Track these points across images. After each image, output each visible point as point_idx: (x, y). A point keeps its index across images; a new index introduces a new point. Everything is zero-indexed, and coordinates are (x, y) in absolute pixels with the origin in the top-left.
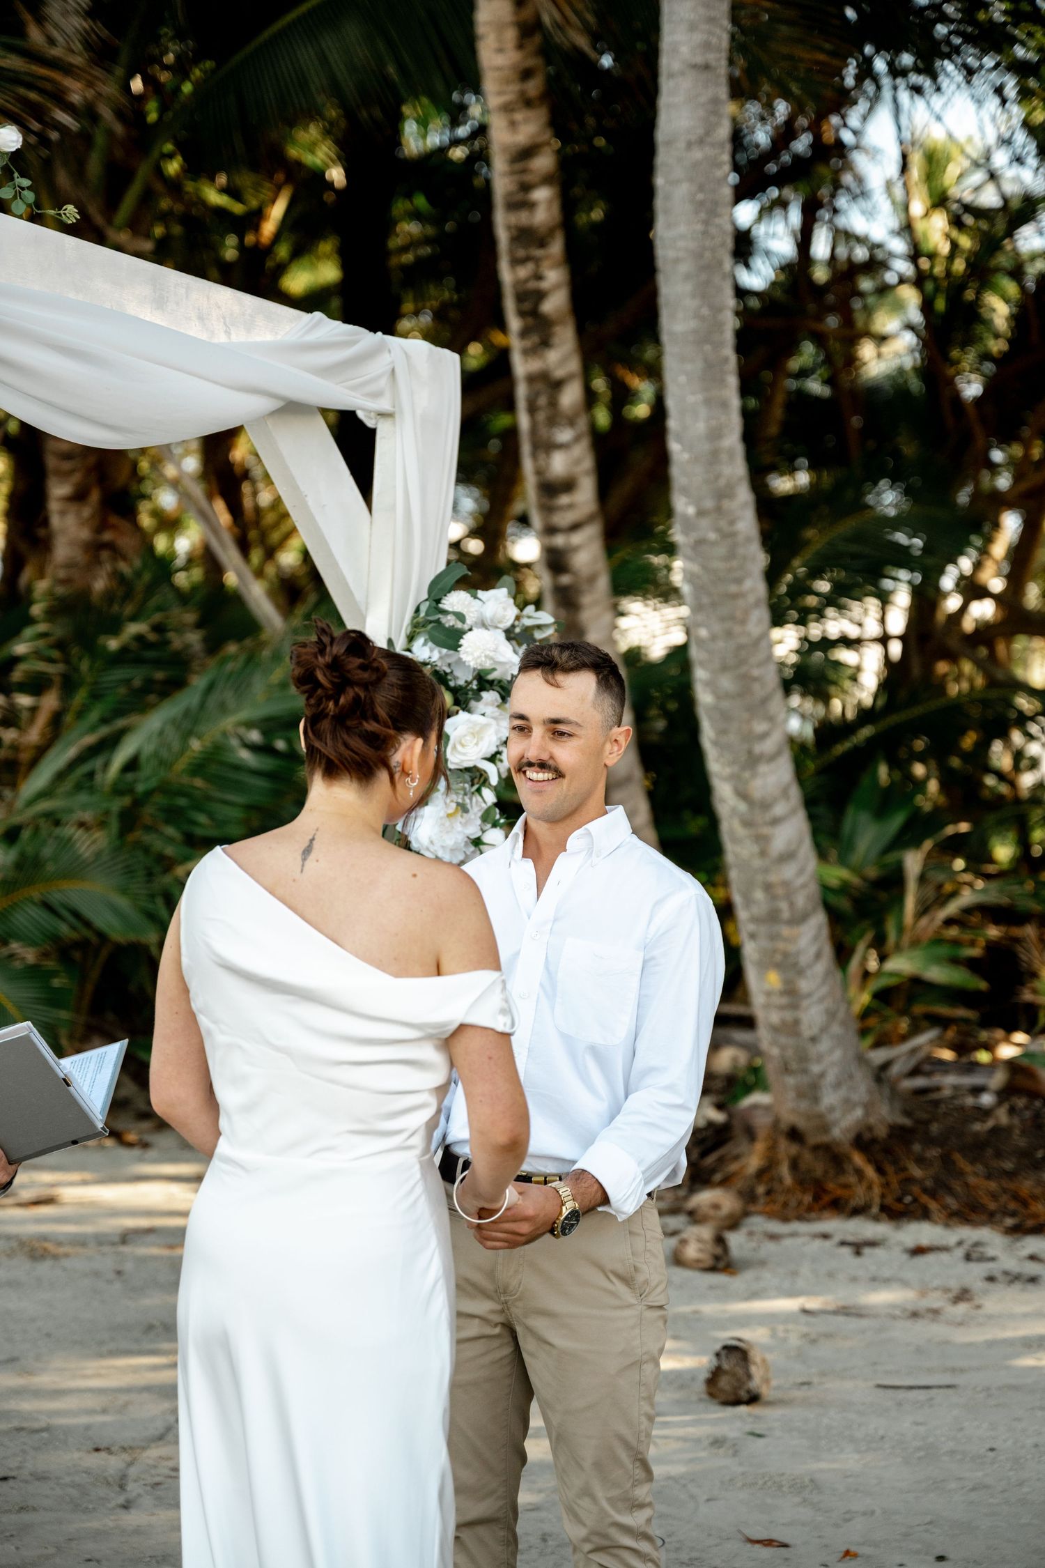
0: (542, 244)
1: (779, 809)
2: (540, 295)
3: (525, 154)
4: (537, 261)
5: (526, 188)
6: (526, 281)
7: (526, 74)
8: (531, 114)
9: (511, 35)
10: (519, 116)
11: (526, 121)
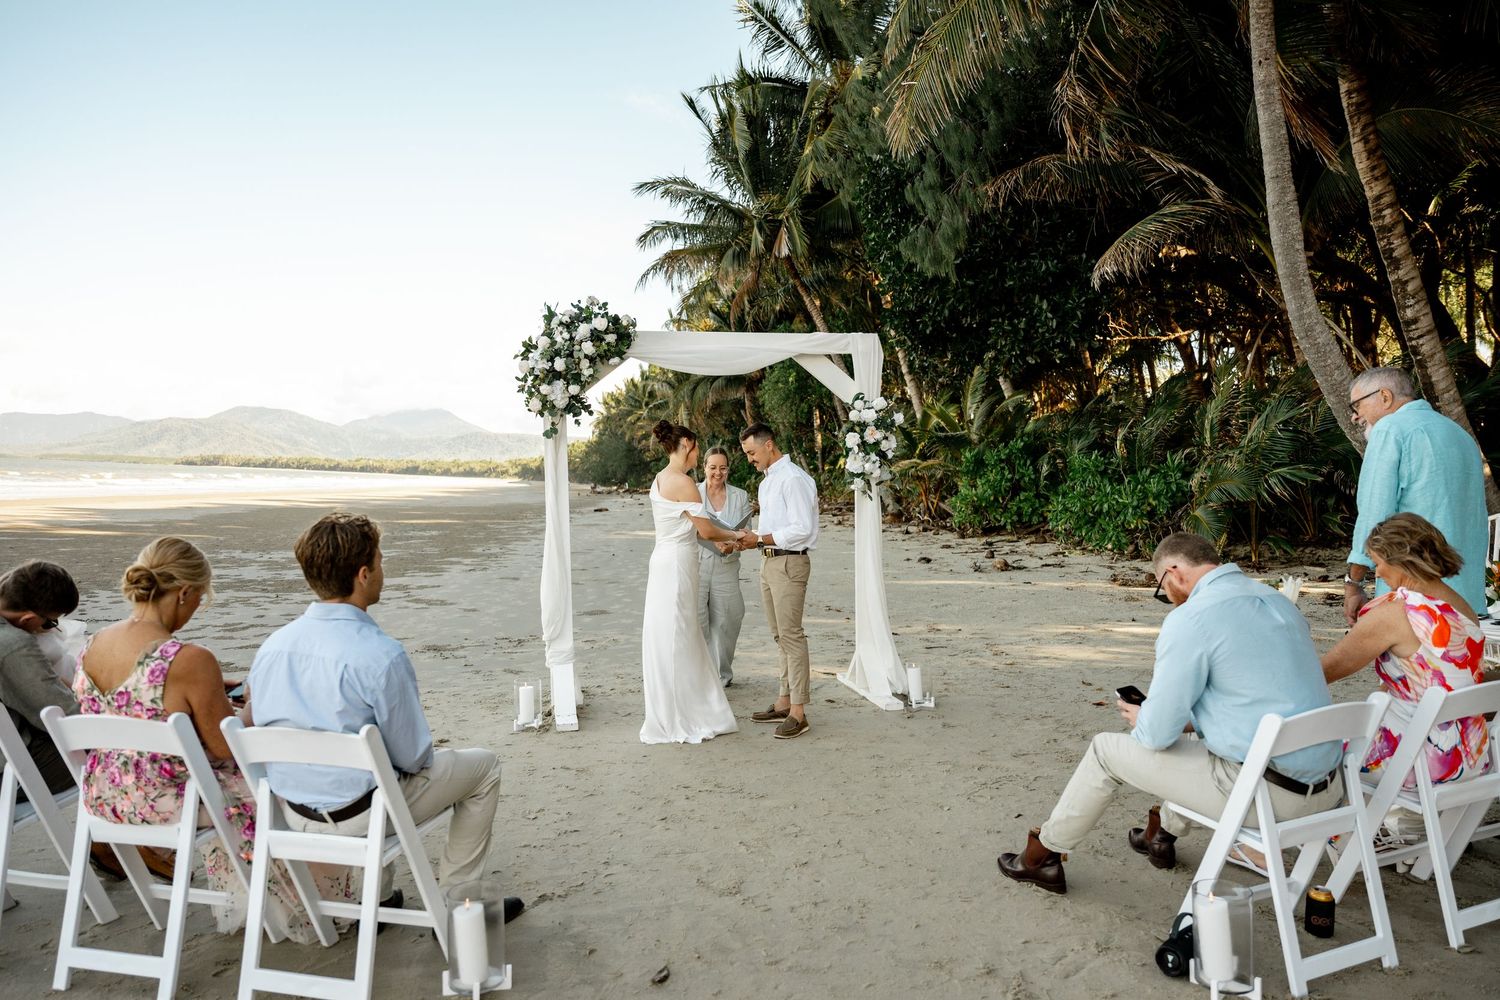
0: (1390, 231)
3: (1378, 198)
4: (1389, 238)
5: (1380, 211)
6: (1385, 246)
7: (1373, 169)
8: (1377, 183)
9: (1364, 155)
10: (1373, 185)
11: (1376, 186)
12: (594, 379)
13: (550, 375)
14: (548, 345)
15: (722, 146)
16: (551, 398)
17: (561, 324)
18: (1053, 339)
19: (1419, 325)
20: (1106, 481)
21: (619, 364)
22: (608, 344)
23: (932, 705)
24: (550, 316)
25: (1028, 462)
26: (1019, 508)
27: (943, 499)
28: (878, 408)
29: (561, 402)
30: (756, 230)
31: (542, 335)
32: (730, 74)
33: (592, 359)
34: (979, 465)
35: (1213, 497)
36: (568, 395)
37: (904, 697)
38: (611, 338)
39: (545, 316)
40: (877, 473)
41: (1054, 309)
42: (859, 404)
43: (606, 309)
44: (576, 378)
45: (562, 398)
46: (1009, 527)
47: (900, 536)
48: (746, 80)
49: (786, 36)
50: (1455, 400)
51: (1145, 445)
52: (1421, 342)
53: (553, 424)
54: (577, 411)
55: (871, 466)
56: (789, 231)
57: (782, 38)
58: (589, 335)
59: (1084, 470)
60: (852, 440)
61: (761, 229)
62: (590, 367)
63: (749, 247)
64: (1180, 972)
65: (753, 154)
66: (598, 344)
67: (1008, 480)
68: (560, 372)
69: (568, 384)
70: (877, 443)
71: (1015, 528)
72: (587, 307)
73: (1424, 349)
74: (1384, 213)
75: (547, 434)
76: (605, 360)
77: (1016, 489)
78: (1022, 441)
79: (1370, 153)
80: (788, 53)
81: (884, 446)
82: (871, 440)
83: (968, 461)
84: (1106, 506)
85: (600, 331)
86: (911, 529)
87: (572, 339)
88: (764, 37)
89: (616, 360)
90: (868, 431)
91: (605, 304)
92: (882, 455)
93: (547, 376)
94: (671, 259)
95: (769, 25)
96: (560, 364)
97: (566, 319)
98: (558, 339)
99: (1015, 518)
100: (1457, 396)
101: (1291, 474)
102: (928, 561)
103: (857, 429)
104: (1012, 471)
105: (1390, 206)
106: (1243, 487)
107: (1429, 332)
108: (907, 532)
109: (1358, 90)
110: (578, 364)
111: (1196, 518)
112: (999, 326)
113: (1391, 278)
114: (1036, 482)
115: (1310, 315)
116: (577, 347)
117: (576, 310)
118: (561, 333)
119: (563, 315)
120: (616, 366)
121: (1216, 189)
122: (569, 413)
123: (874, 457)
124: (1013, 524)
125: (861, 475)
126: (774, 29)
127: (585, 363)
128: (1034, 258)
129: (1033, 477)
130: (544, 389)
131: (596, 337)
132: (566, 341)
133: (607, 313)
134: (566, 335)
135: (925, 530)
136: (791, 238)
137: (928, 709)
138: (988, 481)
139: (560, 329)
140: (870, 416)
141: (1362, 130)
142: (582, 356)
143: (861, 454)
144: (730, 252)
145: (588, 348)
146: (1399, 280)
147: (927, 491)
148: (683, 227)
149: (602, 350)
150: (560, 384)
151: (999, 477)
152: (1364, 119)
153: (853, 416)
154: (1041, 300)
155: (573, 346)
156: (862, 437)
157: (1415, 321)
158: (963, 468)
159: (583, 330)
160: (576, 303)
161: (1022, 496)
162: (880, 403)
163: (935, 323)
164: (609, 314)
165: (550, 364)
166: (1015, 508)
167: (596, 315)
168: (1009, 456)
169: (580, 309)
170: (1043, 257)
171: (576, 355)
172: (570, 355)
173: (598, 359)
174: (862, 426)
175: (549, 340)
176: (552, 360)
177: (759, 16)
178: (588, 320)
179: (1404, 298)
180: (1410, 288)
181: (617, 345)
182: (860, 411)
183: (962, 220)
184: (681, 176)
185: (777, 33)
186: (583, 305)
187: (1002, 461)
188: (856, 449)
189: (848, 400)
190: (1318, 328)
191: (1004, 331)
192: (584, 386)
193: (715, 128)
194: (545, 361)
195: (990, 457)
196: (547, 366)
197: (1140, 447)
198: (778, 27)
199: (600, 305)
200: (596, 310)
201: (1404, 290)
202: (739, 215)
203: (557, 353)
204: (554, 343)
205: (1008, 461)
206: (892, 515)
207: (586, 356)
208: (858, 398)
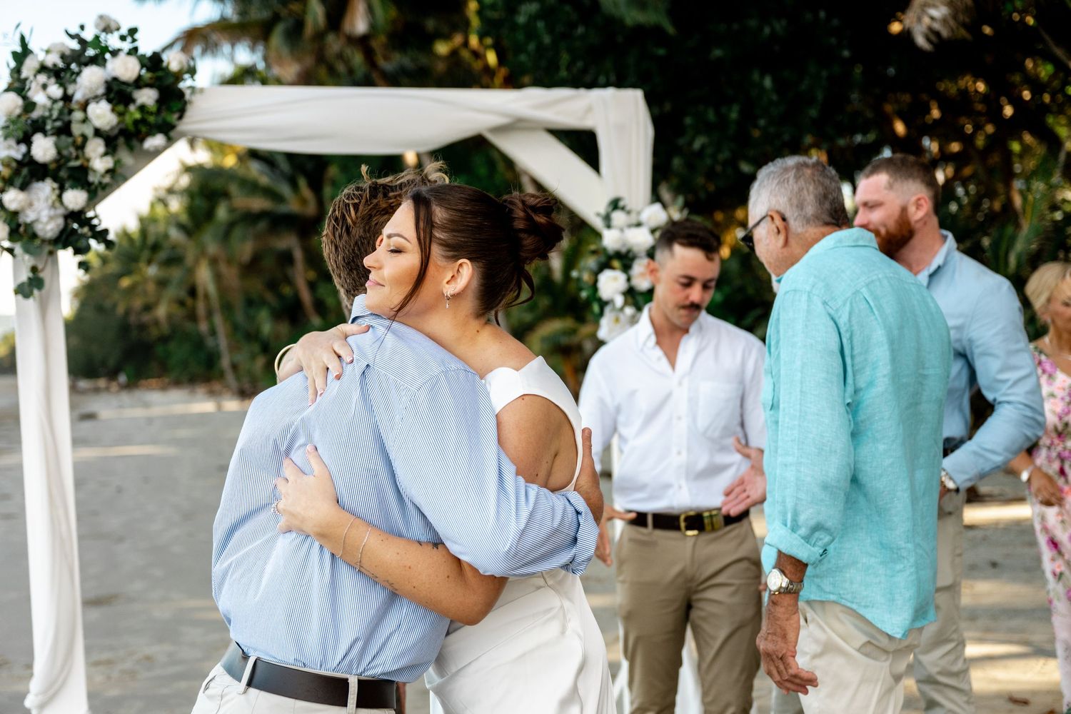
12: (117, 176)
13: (25, 171)
14: (18, 111)
16: (29, 217)
17: (43, 69)
21: (165, 148)
22: (142, 108)
24: (22, 55)
28: (654, 224)
29: (48, 225)
31: (7, 90)
33: (111, 141)
36: (61, 211)
38: (147, 97)
39: (15, 54)
42: (618, 217)
43: (134, 40)
44: (80, 177)
45: (51, 218)
53: (34, 269)
54: (82, 244)
58: (101, 91)
60: (611, 284)
62: (106, 154)
66: (121, 108)
68: (44, 166)
69: (62, 189)
72: (97, 37)
75: (23, 291)
76: (135, 142)
82: (643, 285)
85: (124, 83)
87: (67, 98)
89: (156, 141)
90: (639, 267)
91: (133, 31)
93: (17, 172)
96: (43, 148)
97: (53, 60)
98: (39, 98)
103: (616, 263)
110: (81, 147)
116: (78, 115)
117: (75, 45)
118: (44, 87)
119: (48, 52)
120: (156, 153)
122: (65, 247)
127: (95, 149)
130: (13, 198)
131: (117, 93)
132: (55, 101)
133: (136, 49)
134: (56, 91)
139: (42, 78)
140: (638, 239)
142: (89, 131)
143: (629, 311)
145: (102, 114)
149: (128, 120)
150: (45, 189)
153: (611, 239)
155: (71, 111)
156: (629, 280)
159: (91, 79)
160: (74, 30)
164: (141, 51)
165: (23, 148)
167: (115, 53)
169: (82, 42)
171: (77, 129)
172: (64, 130)
173: (121, 140)
174: (625, 259)
175: (20, 101)
176: (26, 140)
178: (98, 60)
181: (159, 111)
182: (622, 230)
186: (88, 35)
188: (619, 301)
189: (594, 209)
192: (96, 192)
194: (12, 142)
196: (18, 152)
199: (124, 31)
200: (113, 41)
203: (39, 126)
204: (29, 106)
207: (98, 132)
208: (615, 204)
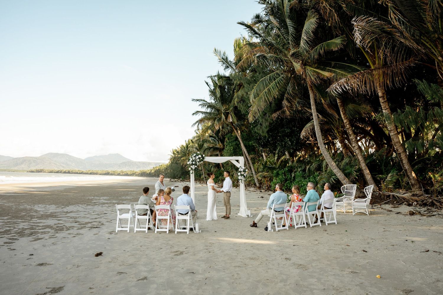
0: (349, 129)
1: (337, 172)
2: (349, 133)
3: (346, 123)
5: (346, 125)
7: (344, 117)
8: (345, 120)
15: (213, 93)
16: (192, 168)
18: (290, 147)
19: (355, 148)
20: (303, 179)
23: (252, 216)
25: (289, 174)
26: (287, 185)
27: (271, 182)
29: (194, 168)
30: (223, 114)
31: (191, 158)
32: (216, 74)
34: (278, 175)
35: (321, 182)
37: (248, 216)
38: (201, 158)
40: (243, 179)
41: (290, 141)
42: (240, 168)
46: (285, 190)
47: (259, 192)
48: (220, 77)
49: (230, 66)
50: (363, 163)
51: (312, 170)
52: (356, 151)
53: (192, 172)
55: (242, 178)
56: (231, 115)
57: (229, 66)
59: (298, 176)
61: (224, 114)
63: (221, 118)
64: (267, 230)
65: (222, 96)
67: (284, 178)
70: (243, 174)
71: (287, 190)
73: (357, 152)
74: (347, 126)
77: (286, 180)
78: (287, 168)
79: (344, 114)
80: (230, 69)
81: (244, 175)
82: (242, 174)
83: (275, 173)
84: (302, 184)
86: (262, 191)
87: (196, 159)
88: (225, 65)
89: (202, 162)
92: (244, 176)
94: (201, 121)
95: (225, 63)
96: (194, 163)
97: (194, 155)
98: (194, 159)
99: (286, 187)
100: (364, 162)
101: (335, 178)
102: (263, 197)
104: (285, 176)
105: (348, 124)
106: (326, 180)
107: (357, 149)
108: (261, 191)
109: (340, 102)
111: (318, 187)
112: (278, 144)
113: (350, 138)
114: (291, 179)
115: (323, 149)
121: (320, 116)
123: (243, 176)
124: (285, 189)
125: (241, 179)
126: (227, 64)
127: (198, 162)
128: (285, 128)
129: (290, 177)
130: (191, 166)
131: (199, 158)
135: (266, 191)
136: (232, 117)
137: (251, 217)
138: (279, 178)
139: (194, 157)
140: (242, 170)
141: (342, 110)
143: (241, 176)
144: (216, 120)
145: (198, 160)
146: (351, 139)
147: (267, 181)
148: (204, 112)
150: (194, 166)
151: (282, 178)
152: (342, 108)
153: (240, 170)
154: (287, 138)
157: (355, 147)
158: (274, 175)
159: (197, 157)
161: (288, 182)
162: (244, 168)
163: (263, 142)
166: (286, 185)
167: (199, 155)
168: (285, 172)
170: (287, 128)
174: (241, 172)
177: (223, 61)
179: (352, 142)
180: (353, 140)
183: (267, 124)
184: (203, 99)
185: (228, 65)
187: (283, 173)
189: (239, 167)
190: (325, 152)
191: (280, 145)
193: (212, 88)
195: (280, 172)
196: (192, 163)
197: (311, 171)
198: (228, 63)
201: (352, 141)
202: (218, 110)
203: (193, 161)
205: (284, 173)
206: (258, 187)
208: (240, 167)
